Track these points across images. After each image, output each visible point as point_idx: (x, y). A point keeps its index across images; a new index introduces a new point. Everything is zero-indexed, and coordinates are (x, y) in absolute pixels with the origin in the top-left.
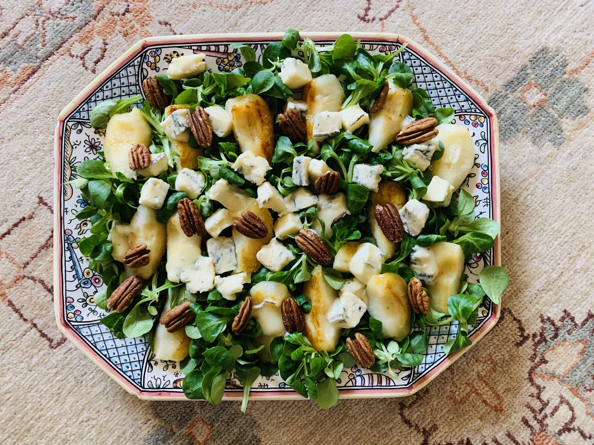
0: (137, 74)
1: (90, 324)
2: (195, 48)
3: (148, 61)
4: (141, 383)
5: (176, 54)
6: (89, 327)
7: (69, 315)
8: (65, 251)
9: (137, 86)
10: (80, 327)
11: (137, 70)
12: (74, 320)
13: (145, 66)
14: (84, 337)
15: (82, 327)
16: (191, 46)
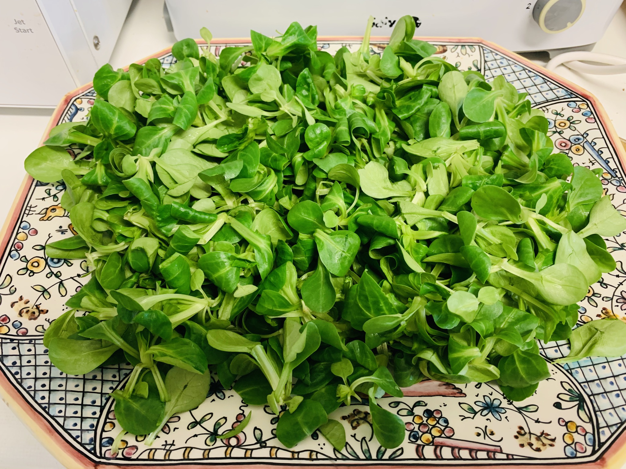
0: (598, 413)
1: (558, 100)
2: (498, 456)
3: (585, 436)
4: (483, 50)
5: (534, 447)
6: (558, 97)
7: (586, 106)
8: (618, 169)
9: (590, 393)
10: (569, 96)
11: (601, 420)
12: (578, 103)
13: (589, 428)
14: (560, 87)
15: (566, 97)
16: (508, 459)
